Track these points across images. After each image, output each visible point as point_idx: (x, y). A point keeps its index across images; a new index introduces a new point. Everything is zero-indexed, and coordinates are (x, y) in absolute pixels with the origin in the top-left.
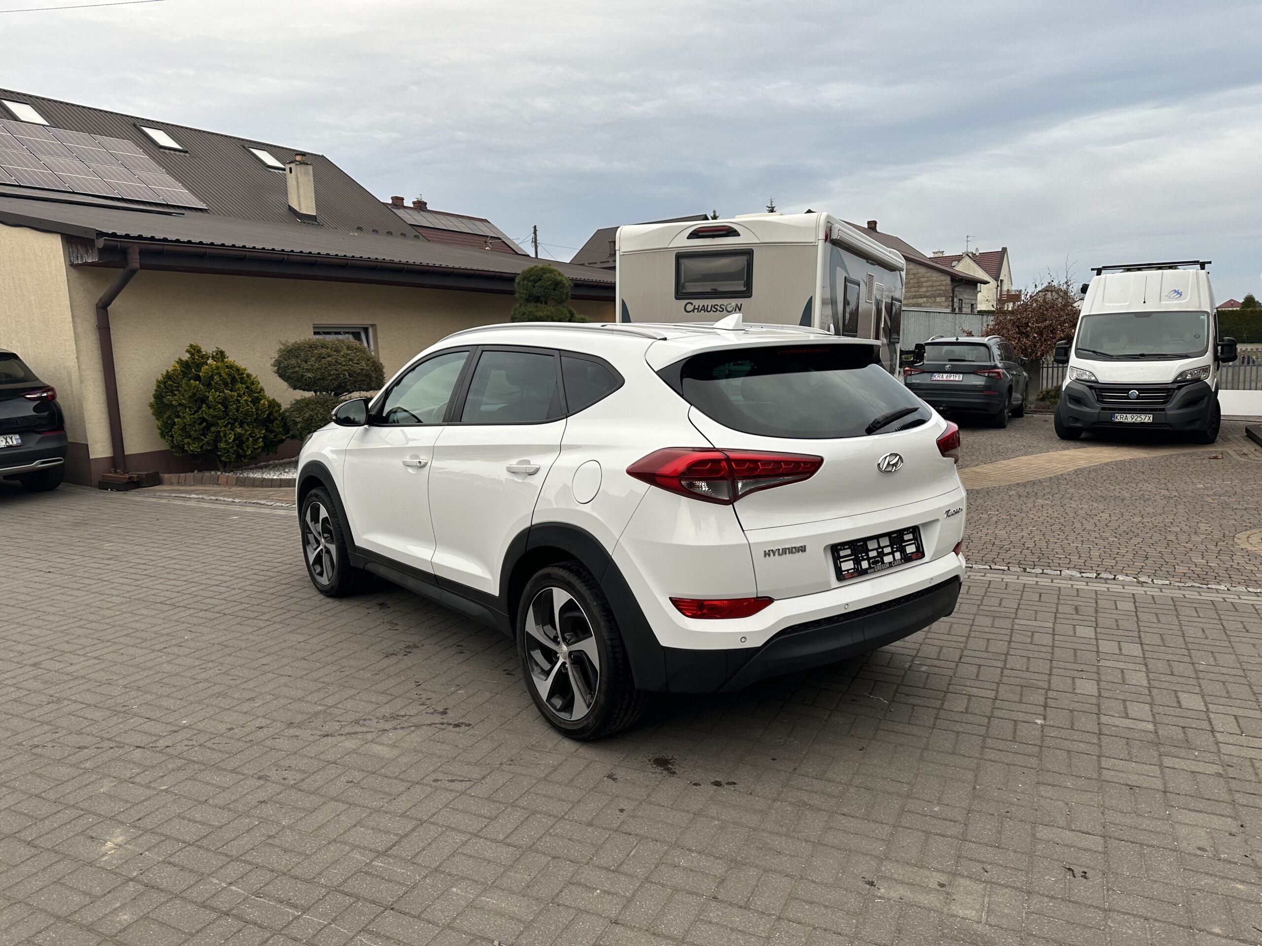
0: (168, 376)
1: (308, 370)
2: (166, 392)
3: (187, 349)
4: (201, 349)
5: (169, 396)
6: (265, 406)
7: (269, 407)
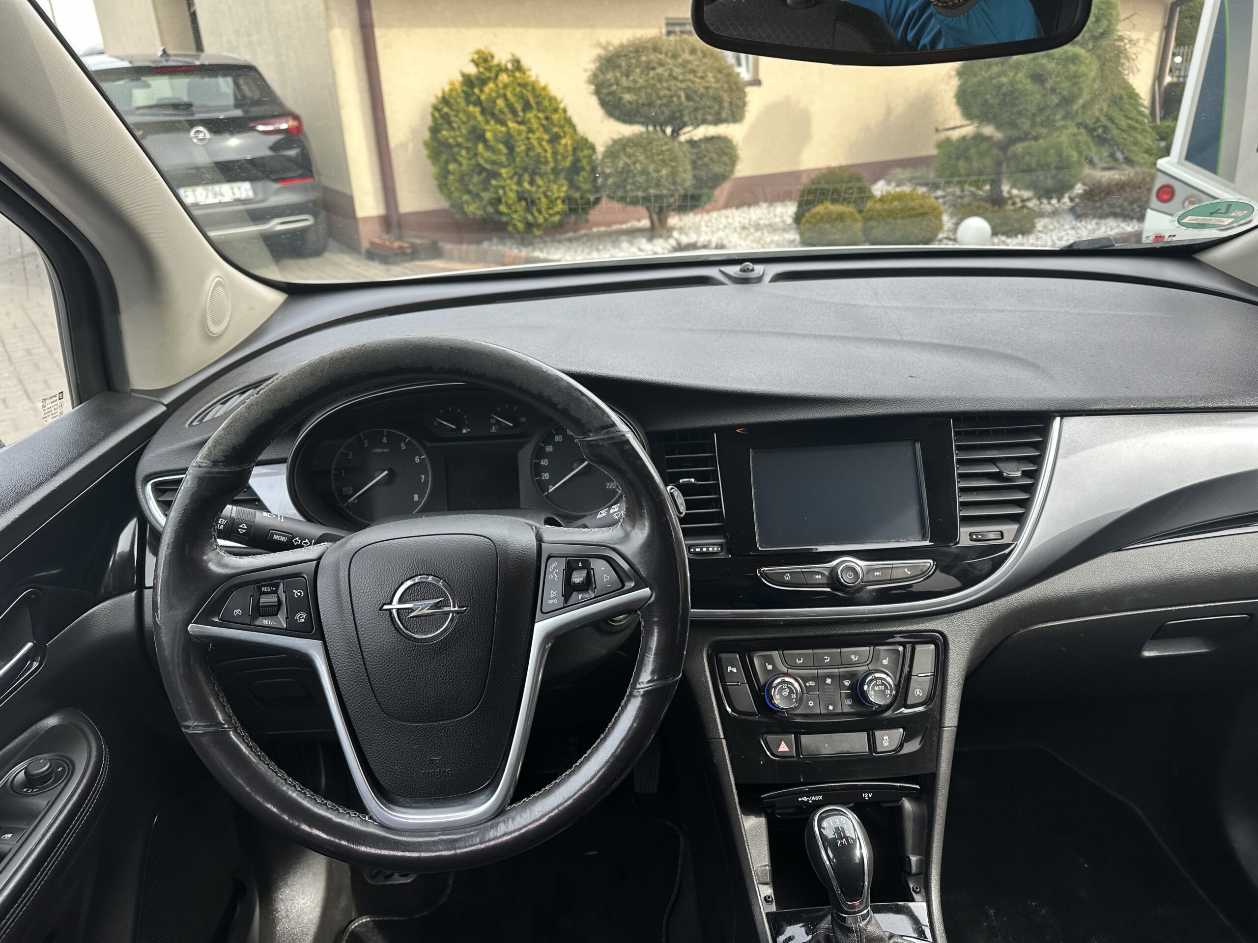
0: (445, 100)
1: (629, 90)
2: (441, 124)
3: (473, 58)
4: (493, 57)
5: (446, 130)
6: (570, 148)
7: (575, 150)
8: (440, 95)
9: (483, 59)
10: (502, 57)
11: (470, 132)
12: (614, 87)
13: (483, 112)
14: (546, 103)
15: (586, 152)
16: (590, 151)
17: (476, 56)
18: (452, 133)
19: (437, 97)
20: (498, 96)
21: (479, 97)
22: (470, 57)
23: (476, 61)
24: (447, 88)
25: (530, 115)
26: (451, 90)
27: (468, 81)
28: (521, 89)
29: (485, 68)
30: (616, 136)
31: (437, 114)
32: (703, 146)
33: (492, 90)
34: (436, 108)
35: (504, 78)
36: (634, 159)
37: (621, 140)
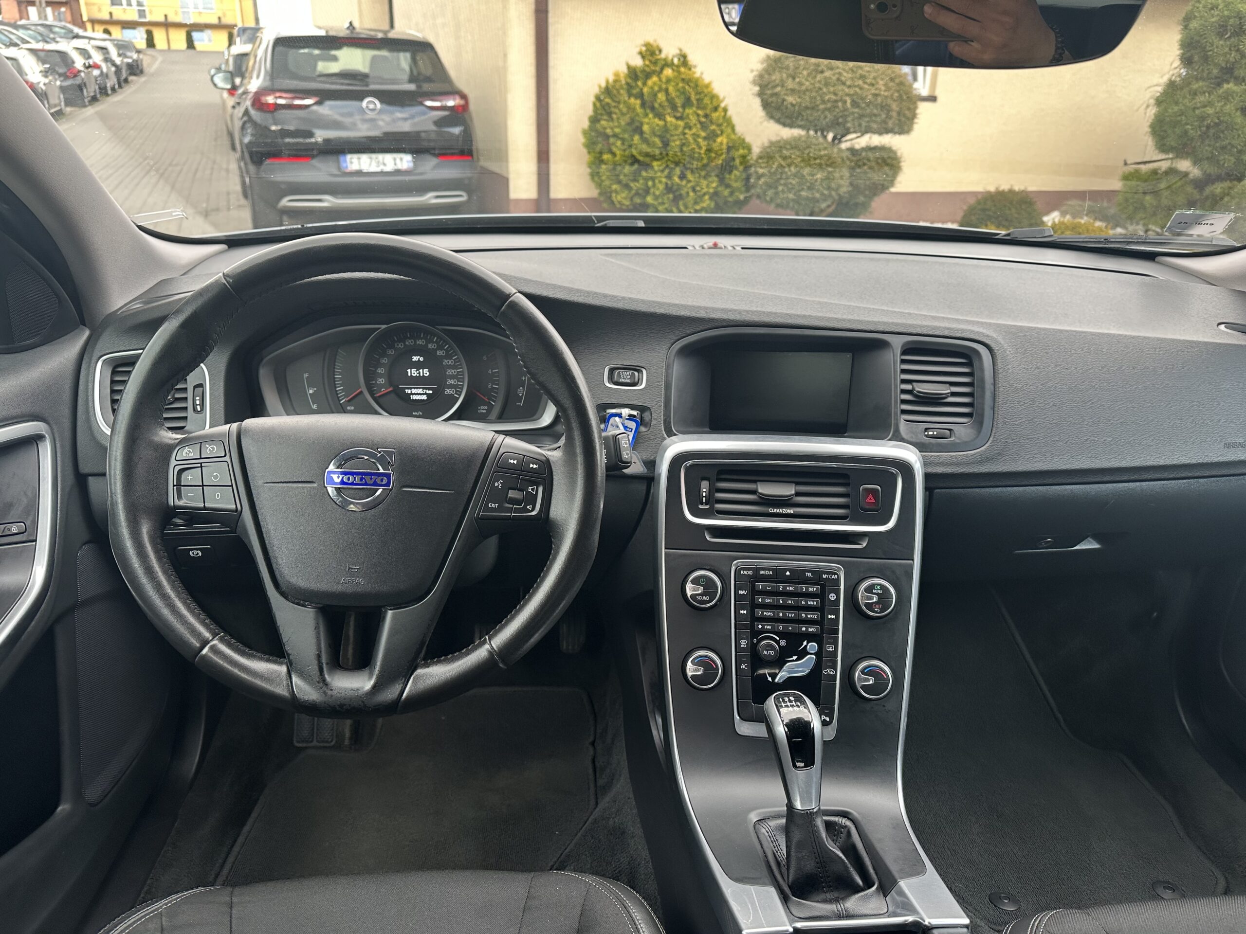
0: (608, 91)
1: (793, 92)
2: (602, 114)
3: (641, 50)
4: (660, 51)
5: (605, 120)
6: (724, 147)
7: (729, 149)
8: (603, 85)
9: (650, 52)
10: (669, 51)
11: (629, 124)
12: (778, 89)
13: (643, 105)
14: (707, 101)
15: (741, 151)
16: (746, 151)
17: (644, 49)
18: (611, 124)
19: (600, 87)
20: (660, 90)
21: (642, 89)
22: (638, 50)
23: (644, 54)
24: (611, 79)
25: (689, 111)
26: (615, 81)
27: (633, 73)
28: (684, 85)
29: (650, 61)
30: (774, 139)
31: (598, 104)
32: (864, 154)
33: (655, 83)
34: (598, 98)
35: (668, 72)
36: (789, 161)
37: (779, 142)
